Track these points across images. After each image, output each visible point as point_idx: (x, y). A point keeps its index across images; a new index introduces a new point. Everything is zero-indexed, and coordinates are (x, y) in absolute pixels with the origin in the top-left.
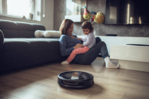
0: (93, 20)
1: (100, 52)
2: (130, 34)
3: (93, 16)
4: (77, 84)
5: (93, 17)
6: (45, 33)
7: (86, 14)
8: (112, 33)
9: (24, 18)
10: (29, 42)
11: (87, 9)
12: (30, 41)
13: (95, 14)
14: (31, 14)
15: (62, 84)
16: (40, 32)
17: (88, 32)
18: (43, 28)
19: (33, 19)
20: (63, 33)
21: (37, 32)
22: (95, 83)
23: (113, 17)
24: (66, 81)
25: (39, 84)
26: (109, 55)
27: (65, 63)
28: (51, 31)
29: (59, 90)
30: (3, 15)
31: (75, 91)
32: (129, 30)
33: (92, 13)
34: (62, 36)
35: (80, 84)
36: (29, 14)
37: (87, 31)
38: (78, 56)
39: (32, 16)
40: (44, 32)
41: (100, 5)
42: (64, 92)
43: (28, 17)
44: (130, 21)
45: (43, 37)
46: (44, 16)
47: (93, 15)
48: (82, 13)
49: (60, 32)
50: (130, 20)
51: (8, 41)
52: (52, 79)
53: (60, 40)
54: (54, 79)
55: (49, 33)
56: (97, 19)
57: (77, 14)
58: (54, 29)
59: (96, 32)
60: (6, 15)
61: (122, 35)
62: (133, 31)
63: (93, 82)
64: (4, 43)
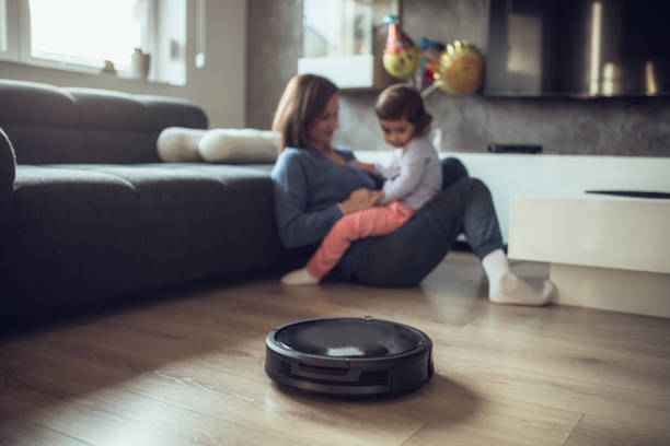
0: (428, 77)
1: (462, 230)
2: (603, 141)
3: (429, 61)
4: (353, 376)
5: (428, 66)
6: (205, 140)
7: (397, 52)
8: (517, 141)
9: (109, 69)
10: (134, 184)
11: (399, 29)
12: (138, 180)
13: (441, 48)
14: (139, 51)
15: (285, 376)
16: (182, 139)
17: (404, 137)
18: (195, 118)
19: (152, 77)
20: (289, 142)
21: (169, 137)
22: (442, 373)
23: (522, 63)
24: (302, 364)
25: (180, 377)
26: (505, 241)
27: (301, 278)
28: (233, 133)
29: (271, 406)
30: (14, 58)
31: (345, 408)
32: (600, 126)
33: (425, 48)
34: (285, 154)
35: (367, 377)
36: (133, 52)
37: (401, 130)
38: (361, 246)
39: (145, 61)
40: (200, 138)
41: (462, 8)
42: (294, 414)
43: (126, 66)
44: (601, 80)
45: (198, 159)
46: (200, 60)
47: (428, 54)
48: (378, 48)
49: (274, 135)
50: (601, 78)
51: (36, 180)
52: (241, 354)
53: (276, 172)
54: (247, 355)
55: (226, 140)
56: (450, 76)
57: (357, 51)
58: (249, 124)
59: (444, 134)
60: (25, 60)
61: (564, 147)
62: (617, 129)
63: (430, 366)
64: (15, 188)
